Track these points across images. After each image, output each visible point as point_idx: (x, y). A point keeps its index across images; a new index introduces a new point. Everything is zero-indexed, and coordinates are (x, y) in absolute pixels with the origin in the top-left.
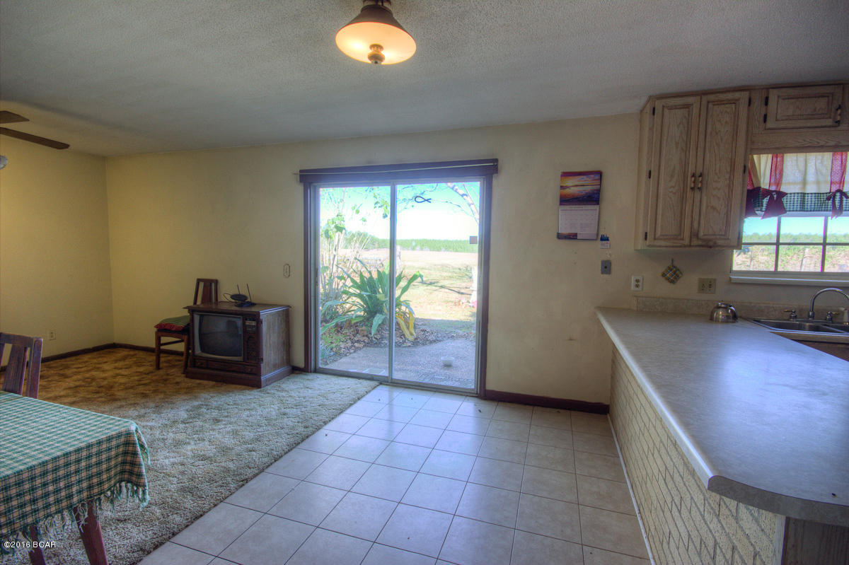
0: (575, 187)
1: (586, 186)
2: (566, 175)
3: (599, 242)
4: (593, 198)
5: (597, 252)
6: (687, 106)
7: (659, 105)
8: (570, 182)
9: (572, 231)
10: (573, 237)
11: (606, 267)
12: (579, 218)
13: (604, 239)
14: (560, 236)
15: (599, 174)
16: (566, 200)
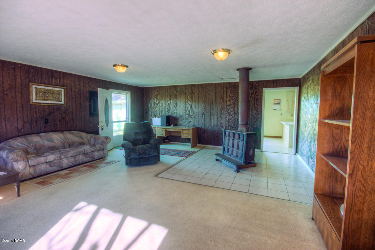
0: (276, 102)
1: (278, 102)
2: (275, 100)
3: (280, 111)
4: (279, 104)
5: (280, 112)
6: (293, 92)
7: (289, 91)
8: (275, 101)
9: (275, 109)
10: (276, 110)
11: (281, 114)
12: (277, 107)
13: (281, 110)
14: (274, 110)
15: (280, 100)
16: (275, 104)
